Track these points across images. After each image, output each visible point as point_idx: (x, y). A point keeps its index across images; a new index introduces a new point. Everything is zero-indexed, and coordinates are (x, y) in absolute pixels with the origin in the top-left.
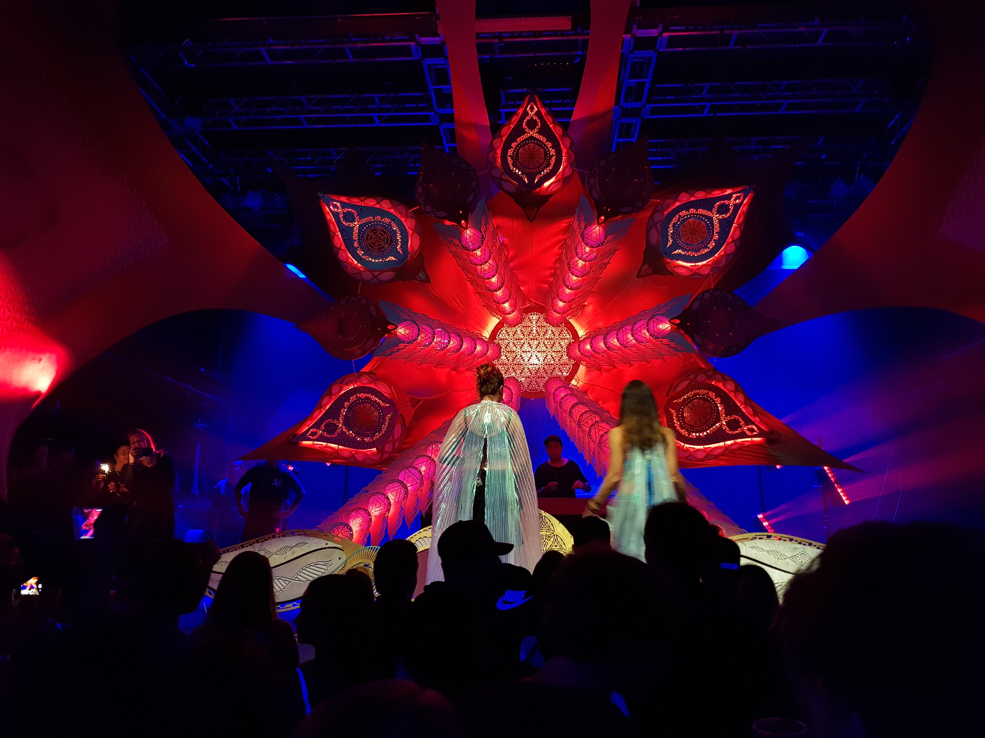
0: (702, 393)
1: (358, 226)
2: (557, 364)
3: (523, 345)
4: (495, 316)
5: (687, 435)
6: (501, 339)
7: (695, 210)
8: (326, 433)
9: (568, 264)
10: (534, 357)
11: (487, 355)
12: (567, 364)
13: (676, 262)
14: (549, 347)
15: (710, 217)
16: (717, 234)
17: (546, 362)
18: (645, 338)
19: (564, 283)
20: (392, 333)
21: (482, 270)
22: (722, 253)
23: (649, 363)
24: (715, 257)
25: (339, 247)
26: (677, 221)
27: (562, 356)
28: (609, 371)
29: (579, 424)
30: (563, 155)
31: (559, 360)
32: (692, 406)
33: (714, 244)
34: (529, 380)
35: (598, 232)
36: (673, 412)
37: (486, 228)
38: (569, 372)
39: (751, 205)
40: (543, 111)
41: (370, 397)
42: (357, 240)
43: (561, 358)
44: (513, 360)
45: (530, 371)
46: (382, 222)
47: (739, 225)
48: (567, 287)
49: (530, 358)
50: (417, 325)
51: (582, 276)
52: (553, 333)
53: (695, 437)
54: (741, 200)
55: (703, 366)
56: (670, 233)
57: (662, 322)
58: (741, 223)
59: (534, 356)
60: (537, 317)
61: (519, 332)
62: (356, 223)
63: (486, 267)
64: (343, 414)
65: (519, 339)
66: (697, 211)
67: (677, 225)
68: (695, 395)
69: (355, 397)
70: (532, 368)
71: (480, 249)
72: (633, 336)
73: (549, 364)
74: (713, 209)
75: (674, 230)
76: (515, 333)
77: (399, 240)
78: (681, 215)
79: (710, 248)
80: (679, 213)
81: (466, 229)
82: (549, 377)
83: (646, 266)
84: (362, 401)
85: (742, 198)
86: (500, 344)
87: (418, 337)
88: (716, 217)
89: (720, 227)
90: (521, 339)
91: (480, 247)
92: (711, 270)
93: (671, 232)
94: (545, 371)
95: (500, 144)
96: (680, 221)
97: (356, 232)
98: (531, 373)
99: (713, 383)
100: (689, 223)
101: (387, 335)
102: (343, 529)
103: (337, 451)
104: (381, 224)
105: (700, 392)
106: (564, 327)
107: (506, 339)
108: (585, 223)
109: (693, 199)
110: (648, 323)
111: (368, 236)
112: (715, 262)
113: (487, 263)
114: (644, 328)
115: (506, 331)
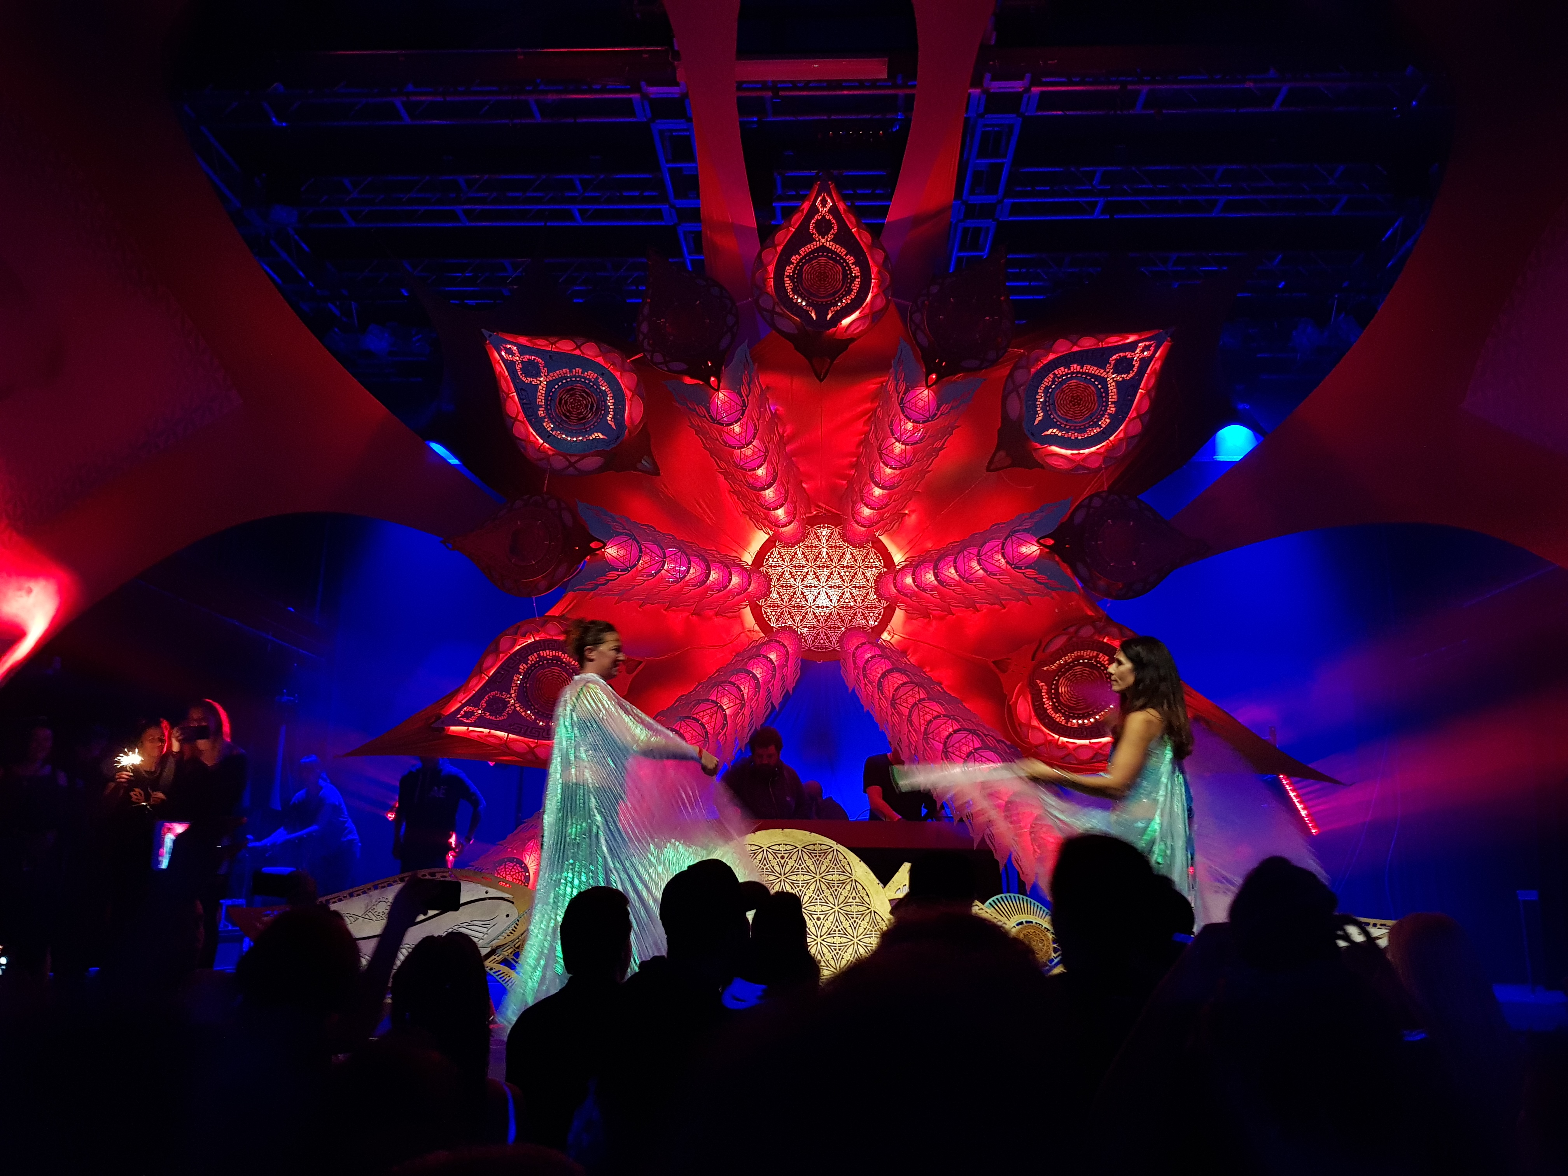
0: (1088, 657)
1: (545, 383)
2: (859, 607)
3: (805, 577)
4: (762, 529)
5: (1063, 723)
6: (771, 566)
7: (1079, 367)
8: (488, 714)
9: (879, 449)
10: (823, 596)
11: (749, 591)
12: (876, 608)
13: (1049, 448)
14: (847, 579)
15: (1103, 377)
16: (1113, 406)
17: (842, 603)
18: (1000, 567)
19: (872, 477)
20: (598, 554)
21: (743, 456)
22: (1122, 435)
23: (1004, 608)
24: (1110, 440)
25: (514, 416)
26: (1050, 383)
27: (867, 594)
28: (941, 618)
29: (893, 702)
30: (873, 277)
31: (863, 601)
32: (1071, 676)
33: (1108, 421)
34: (815, 631)
35: (926, 399)
36: (1043, 686)
37: (750, 389)
38: (878, 621)
39: (1167, 361)
40: (841, 206)
41: (560, 655)
42: (544, 406)
43: (865, 597)
44: (790, 600)
45: (816, 617)
46: (584, 378)
47: (1148, 392)
48: (877, 485)
49: (816, 597)
50: (638, 542)
51: (900, 469)
52: (853, 557)
53: (1076, 726)
54: (1151, 352)
55: (1090, 613)
56: (1039, 403)
57: (1025, 542)
58: (1153, 387)
59: (823, 594)
60: (829, 531)
61: (800, 555)
62: (542, 379)
63: (748, 451)
64: (516, 684)
65: (799, 567)
66: (1082, 368)
67: (1050, 390)
68: (1077, 658)
69: (536, 656)
70: (820, 613)
71: (739, 423)
72: (979, 564)
73: (847, 607)
74: (1108, 365)
75: (1046, 396)
76: (793, 557)
77: (611, 407)
78: (1057, 373)
79: (1102, 427)
80: (1054, 370)
81: (718, 390)
82: (846, 628)
83: (1002, 453)
84: (548, 662)
85: (1152, 348)
86: (769, 574)
87: (638, 561)
88: (1112, 378)
89: (1118, 393)
90: (803, 567)
91: (739, 419)
92: (1104, 461)
93: (1041, 400)
94: (841, 617)
95: (773, 258)
96: (1056, 383)
97: (542, 393)
98: (818, 621)
99: (1105, 640)
100: (1069, 387)
101: (588, 557)
102: (513, 868)
103: (505, 743)
104: (583, 380)
105: (1085, 655)
106: (871, 548)
107: (779, 566)
108: (906, 384)
109: (1076, 349)
110: (1003, 544)
111: (561, 400)
112: (1110, 449)
113: (751, 446)
114: (997, 552)
115: (779, 553)
